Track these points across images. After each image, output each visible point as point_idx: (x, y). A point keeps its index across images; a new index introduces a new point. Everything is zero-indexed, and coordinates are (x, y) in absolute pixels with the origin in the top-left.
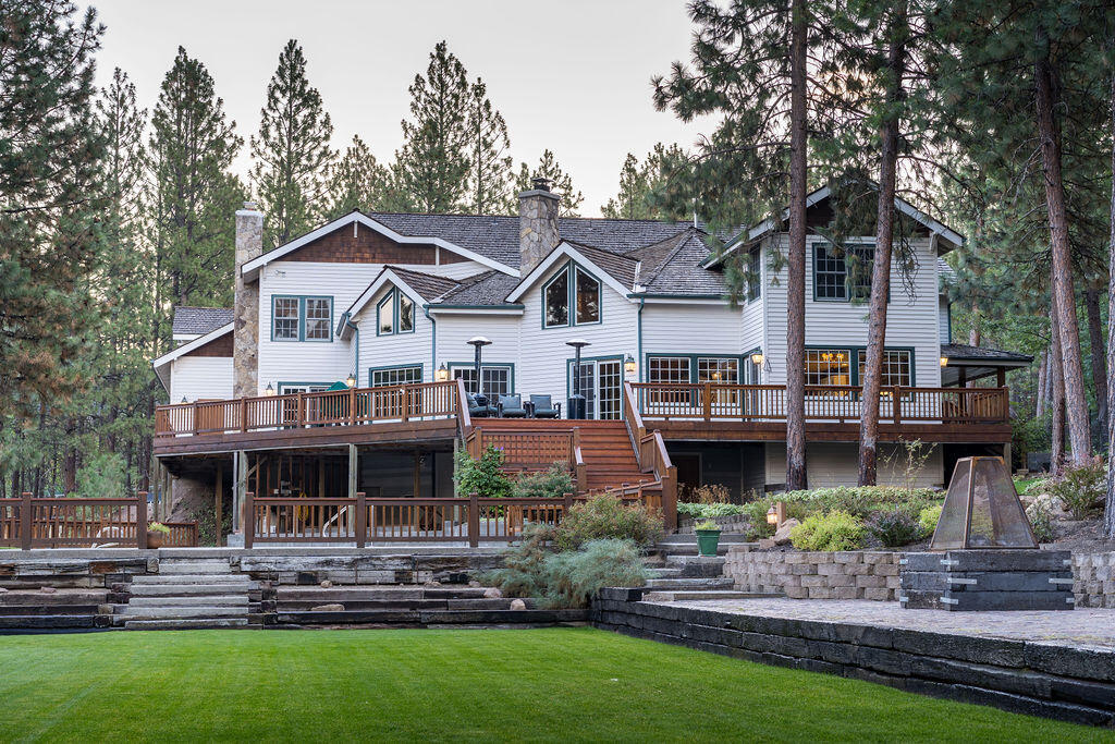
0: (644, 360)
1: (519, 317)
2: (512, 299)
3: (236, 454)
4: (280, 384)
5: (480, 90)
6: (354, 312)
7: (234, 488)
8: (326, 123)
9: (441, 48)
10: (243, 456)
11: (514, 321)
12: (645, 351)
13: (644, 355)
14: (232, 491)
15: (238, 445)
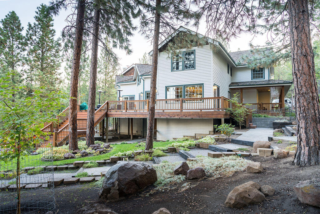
0: (145, 93)
12: (145, 91)
13: (145, 92)
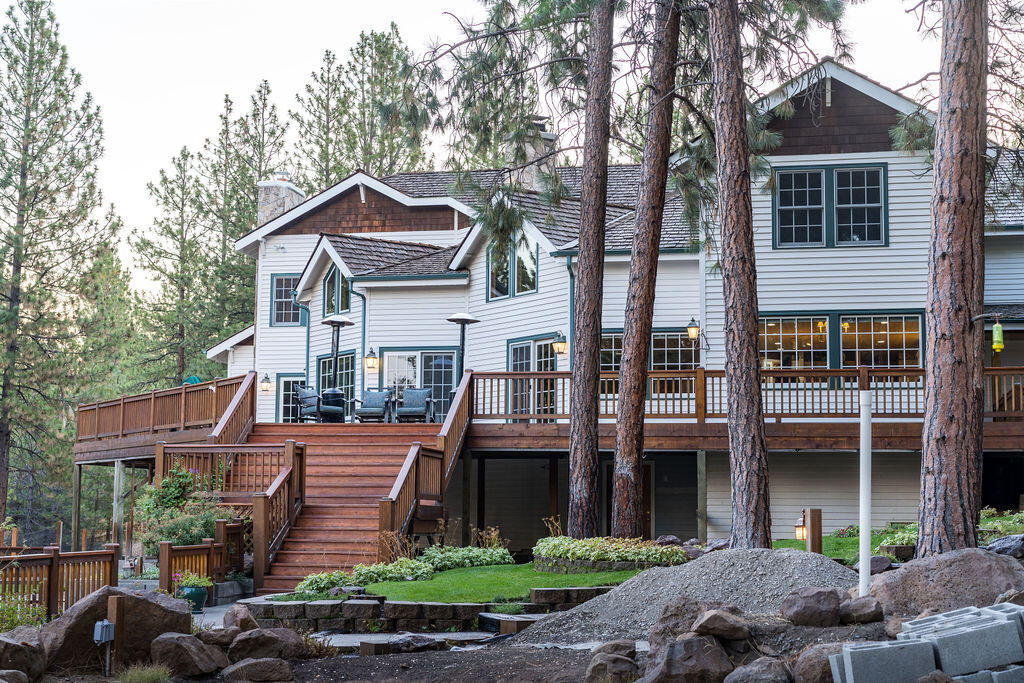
1: (466, 288)
2: (454, 266)
3: (116, 464)
4: (279, 376)
6: (299, 290)
10: (120, 467)
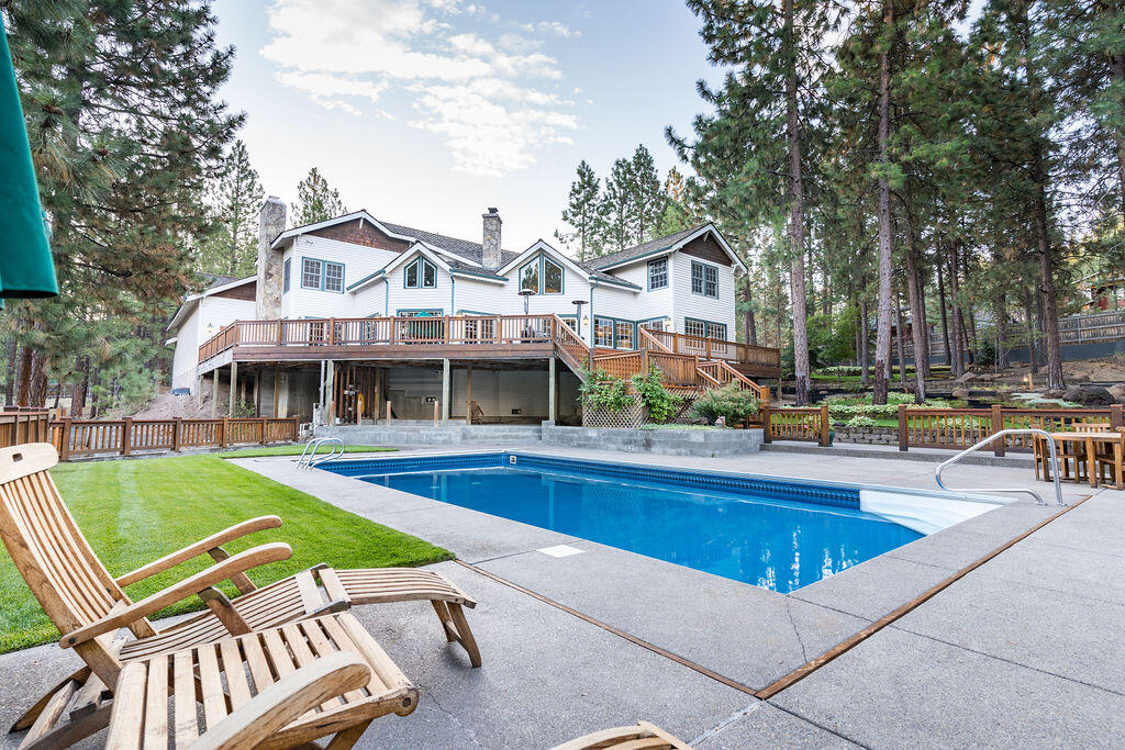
1: (502, 285)
2: (500, 274)
3: (323, 363)
5: (336, 195)
6: (388, 270)
7: (322, 389)
8: (261, 189)
9: (314, 170)
10: (331, 365)
11: (497, 288)
12: (593, 313)
13: (593, 316)
14: (319, 392)
15: (327, 355)
